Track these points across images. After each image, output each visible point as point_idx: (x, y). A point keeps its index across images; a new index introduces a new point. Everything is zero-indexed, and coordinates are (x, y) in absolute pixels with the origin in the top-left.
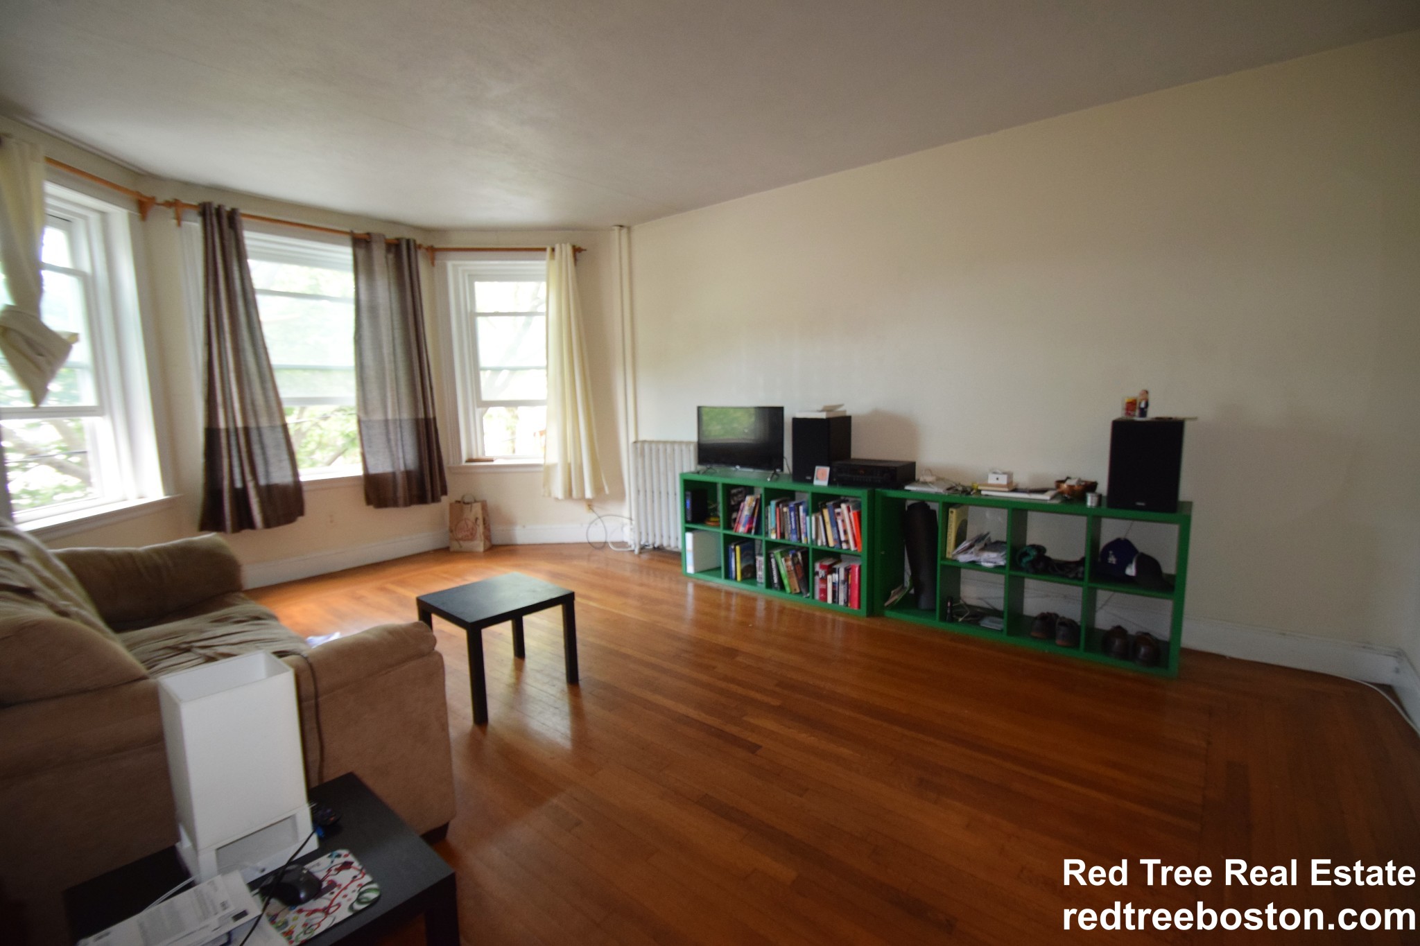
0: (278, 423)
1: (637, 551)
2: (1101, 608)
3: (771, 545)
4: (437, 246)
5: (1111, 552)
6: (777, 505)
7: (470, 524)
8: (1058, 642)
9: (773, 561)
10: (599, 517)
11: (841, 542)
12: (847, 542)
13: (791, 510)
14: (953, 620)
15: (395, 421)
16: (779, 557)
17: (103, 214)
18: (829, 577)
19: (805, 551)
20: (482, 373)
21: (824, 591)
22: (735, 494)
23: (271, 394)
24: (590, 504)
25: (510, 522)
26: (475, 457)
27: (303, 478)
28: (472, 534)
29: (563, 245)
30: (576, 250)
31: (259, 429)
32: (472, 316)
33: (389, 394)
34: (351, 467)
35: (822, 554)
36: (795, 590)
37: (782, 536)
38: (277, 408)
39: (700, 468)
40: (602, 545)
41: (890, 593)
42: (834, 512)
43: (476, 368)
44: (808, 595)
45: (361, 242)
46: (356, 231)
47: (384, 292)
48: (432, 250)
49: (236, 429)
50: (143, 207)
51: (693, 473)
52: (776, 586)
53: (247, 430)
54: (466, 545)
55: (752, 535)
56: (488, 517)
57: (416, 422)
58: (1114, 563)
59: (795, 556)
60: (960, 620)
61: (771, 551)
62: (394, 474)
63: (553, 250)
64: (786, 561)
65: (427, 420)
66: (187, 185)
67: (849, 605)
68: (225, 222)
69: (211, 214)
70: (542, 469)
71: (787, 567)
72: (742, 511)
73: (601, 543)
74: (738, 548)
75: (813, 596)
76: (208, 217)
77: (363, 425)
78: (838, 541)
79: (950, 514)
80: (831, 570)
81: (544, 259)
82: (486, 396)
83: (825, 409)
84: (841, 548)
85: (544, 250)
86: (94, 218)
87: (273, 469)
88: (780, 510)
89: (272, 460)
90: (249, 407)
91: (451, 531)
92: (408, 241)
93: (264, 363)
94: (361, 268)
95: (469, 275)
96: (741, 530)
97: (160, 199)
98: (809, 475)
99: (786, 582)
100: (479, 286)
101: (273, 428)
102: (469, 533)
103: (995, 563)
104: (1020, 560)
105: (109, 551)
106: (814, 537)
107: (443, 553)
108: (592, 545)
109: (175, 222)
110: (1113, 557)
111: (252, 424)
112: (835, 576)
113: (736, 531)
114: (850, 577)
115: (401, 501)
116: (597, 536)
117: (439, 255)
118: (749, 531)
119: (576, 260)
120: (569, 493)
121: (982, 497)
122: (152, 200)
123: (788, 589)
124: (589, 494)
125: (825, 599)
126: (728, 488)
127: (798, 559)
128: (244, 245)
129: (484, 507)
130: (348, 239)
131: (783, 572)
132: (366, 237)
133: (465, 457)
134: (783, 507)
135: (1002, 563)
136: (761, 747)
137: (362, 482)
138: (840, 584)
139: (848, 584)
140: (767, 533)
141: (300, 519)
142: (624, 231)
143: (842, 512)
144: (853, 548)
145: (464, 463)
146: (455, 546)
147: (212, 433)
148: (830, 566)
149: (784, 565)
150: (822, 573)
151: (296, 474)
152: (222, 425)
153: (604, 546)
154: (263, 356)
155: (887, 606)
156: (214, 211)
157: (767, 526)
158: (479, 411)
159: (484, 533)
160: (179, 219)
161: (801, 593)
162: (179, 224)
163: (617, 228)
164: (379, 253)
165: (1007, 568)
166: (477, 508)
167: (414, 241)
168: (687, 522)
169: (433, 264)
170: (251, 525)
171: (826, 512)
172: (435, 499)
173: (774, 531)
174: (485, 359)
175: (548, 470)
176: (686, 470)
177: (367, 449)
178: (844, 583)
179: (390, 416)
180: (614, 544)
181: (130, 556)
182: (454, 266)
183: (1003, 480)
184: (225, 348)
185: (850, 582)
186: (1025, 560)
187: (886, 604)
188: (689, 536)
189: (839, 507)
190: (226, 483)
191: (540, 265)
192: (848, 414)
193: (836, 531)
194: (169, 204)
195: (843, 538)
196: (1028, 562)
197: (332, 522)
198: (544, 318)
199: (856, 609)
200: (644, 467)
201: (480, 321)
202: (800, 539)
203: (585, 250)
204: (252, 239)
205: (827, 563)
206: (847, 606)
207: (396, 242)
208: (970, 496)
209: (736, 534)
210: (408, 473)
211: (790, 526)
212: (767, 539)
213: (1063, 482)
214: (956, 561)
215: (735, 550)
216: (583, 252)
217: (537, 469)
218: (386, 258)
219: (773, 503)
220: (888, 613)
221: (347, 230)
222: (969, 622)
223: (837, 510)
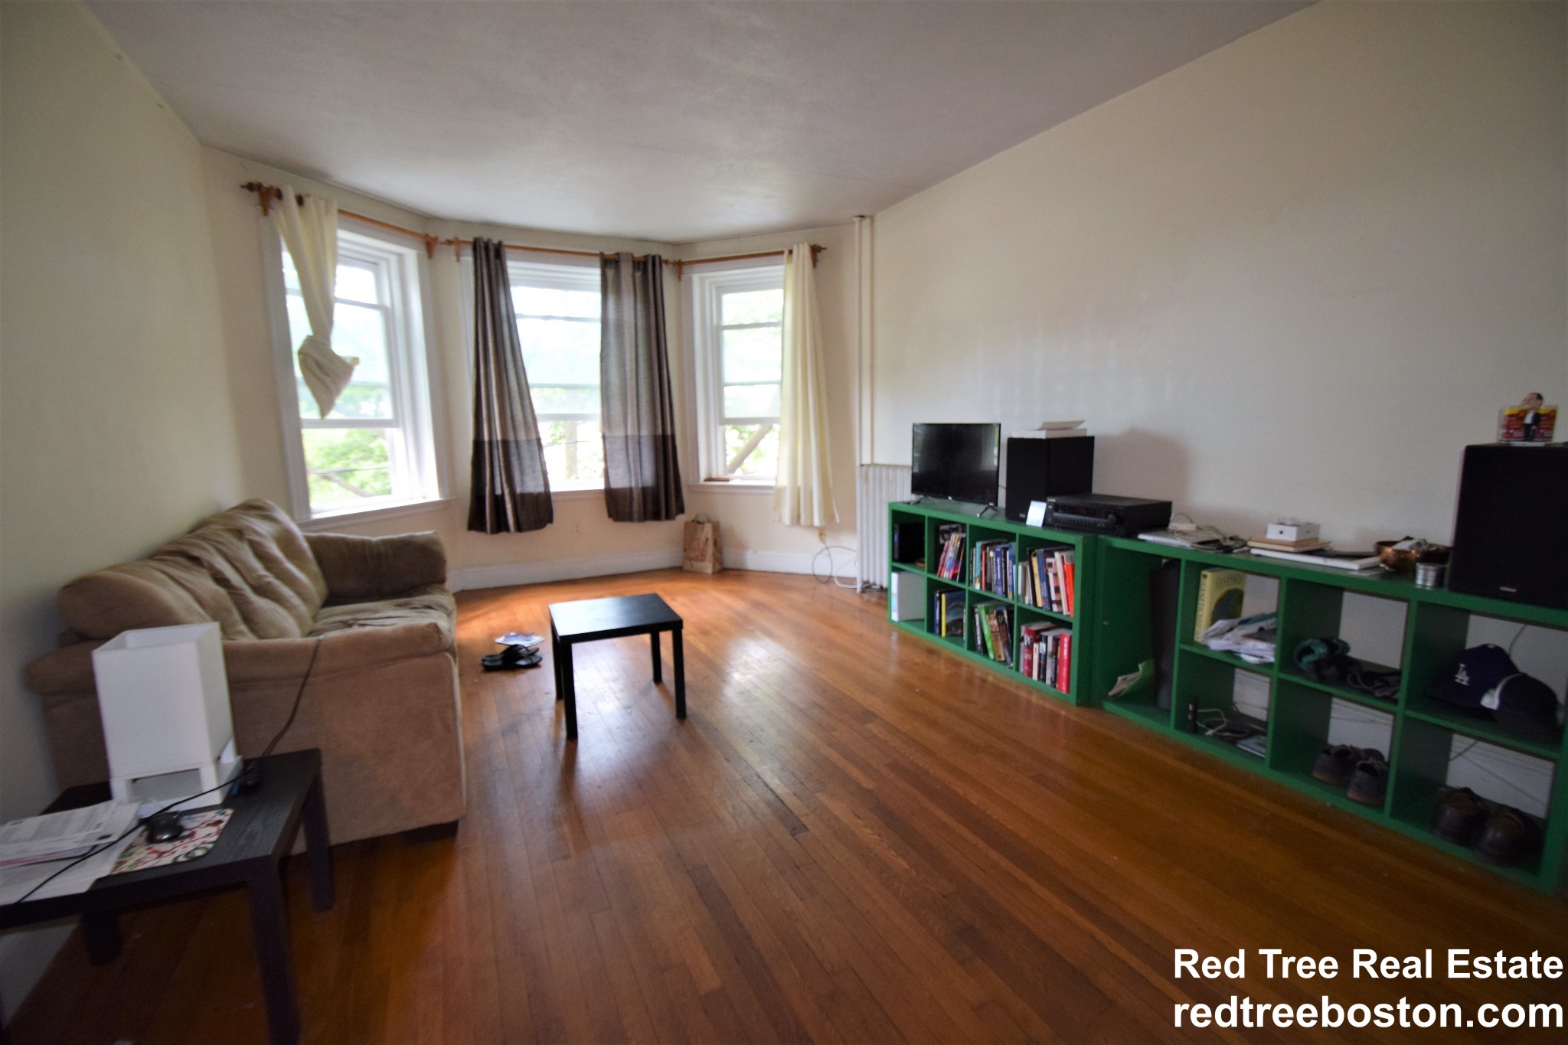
0: (534, 437)
1: (859, 590)
2: (1460, 754)
3: (978, 598)
4: (684, 260)
5: (1462, 665)
6: (984, 547)
7: (702, 546)
8: (1350, 794)
9: (977, 616)
10: (827, 548)
11: (1051, 602)
12: (1059, 603)
13: (997, 555)
14: (1195, 731)
15: (633, 437)
16: (983, 612)
17: (400, 256)
18: (1036, 646)
19: (1010, 609)
20: (726, 389)
21: (1030, 663)
22: (942, 530)
23: (528, 410)
24: (822, 533)
25: (742, 546)
26: (714, 476)
27: (553, 489)
28: (702, 555)
29: (801, 246)
30: (815, 250)
31: (517, 442)
32: (717, 331)
33: (629, 411)
34: (594, 481)
35: (1030, 616)
36: (1000, 657)
37: (989, 587)
38: (531, 421)
39: (913, 498)
40: (826, 579)
41: (1116, 680)
42: (1045, 562)
43: (720, 384)
44: (1012, 665)
45: (609, 263)
46: (607, 253)
47: (630, 309)
48: (679, 266)
49: (497, 441)
50: (430, 246)
51: (904, 503)
52: (979, 648)
53: (505, 443)
54: (697, 565)
55: (957, 584)
56: (719, 540)
57: (655, 438)
58: (1465, 683)
59: (1000, 613)
60: (1210, 732)
61: (975, 605)
62: (631, 489)
63: (791, 252)
64: (990, 619)
65: (664, 436)
66: (465, 223)
67: (1057, 686)
68: (492, 254)
69: (480, 248)
70: (772, 492)
71: (992, 627)
72: (946, 552)
73: (825, 576)
74: (943, 596)
75: (1017, 669)
76: (478, 250)
77: (607, 441)
78: (1047, 600)
79: (1202, 579)
80: (1037, 637)
81: (782, 264)
82: (728, 413)
83: (1045, 427)
84: (1051, 610)
85: (781, 253)
86: (393, 259)
87: (528, 479)
88: (986, 554)
89: (528, 471)
90: (509, 422)
91: (685, 550)
92: (654, 257)
93: (523, 382)
94: (610, 289)
95: (717, 288)
96: (946, 575)
97: (442, 239)
98: (1023, 512)
99: (989, 645)
100: (727, 298)
101: (529, 441)
102: (698, 553)
103: (1262, 657)
104: (1300, 658)
105: (350, 539)
106: (1020, 592)
107: (677, 571)
108: (816, 578)
109: (455, 258)
110: (1464, 673)
111: (511, 437)
112: (1043, 645)
113: (940, 576)
114: (1059, 648)
115: (636, 516)
116: (823, 568)
117: (685, 269)
118: (954, 577)
119: (815, 261)
120: (796, 519)
121: (1253, 559)
122: (436, 239)
123: (991, 655)
124: (817, 522)
125: (1030, 674)
126: (937, 523)
127: (1004, 619)
128: (507, 274)
129: (716, 528)
130: (597, 261)
131: (987, 632)
132: (616, 257)
133: (703, 475)
134: (990, 550)
135: (1272, 659)
136: (808, 830)
137: (603, 496)
138: (1048, 657)
139: (1056, 658)
140: (971, 582)
141: (549, 526)
142: (866, 222)
143: (1055, 563)
144: (1065, 612)
145: (702, 481)
146: (687, 566)
147: (478, 444)
148: (1038, 632)
149: (987, 624)
150: (1027, 639)
151: (546, 484)
152: (486, 438)
153: (828, 580)
154: (522, 376)
155: (1113, 696)
156: (482, 245)
157: (971, 572)
158: (720, 428)
159: (713, 554)
160: (458, 255)
161: (1005, 662)
162: (458, 260)
163: (857, 220)
164: (626, 270)
165: (1276, 668)
166: (708, 529)
167: (660, 257)
168: (894, 560)
169: (680, 278)
170: (507, 529)
171: (1035, 561)
172: (669, 516)
173: (978, 580)
174: (730, 373)
175: (778, 492)
176: (899, 499)
177: (609, 464)
178: (1052, 657)
179: (629, 433)
180: (840, 579)
181: (363, 544)
182: (702, 280)
183: (1291, 535)
184: (490, 369)
185: (1059, 656)
186: (1308, 659)
187: (1111, 693)
188: (895, 576)
189: (1053, 556)
190: (488, 489)
191: (778, 270)
192: (1089, 434)
193: (1045, 587)
194: (449, 242)
195: (1054, 597)
196: (1310, 663)
197: (577, 531)
198: (780, 328)
199: (1064, 692)
200: (867, 494)
201: (727, 334)
202: (1006, 594)
203: (825, 249)
204: (514, 267)
205: (1035, 627)
206: (1055, 687)
207: (644, 259)
208: (1232, 556)
209: (940, 579)
210: (644, 490)
211: (995, 575)
212: (971, 588)
213: (1391, 544)
214: (1206, 647)
215: (940, 599)
216: (824, 251)
217: (767, 491)
218: (634, 276)
219: (979, 544)
220: (1109, 706)
221: (597, 252)
222: (1222, 738)
223: (1049, 560)
